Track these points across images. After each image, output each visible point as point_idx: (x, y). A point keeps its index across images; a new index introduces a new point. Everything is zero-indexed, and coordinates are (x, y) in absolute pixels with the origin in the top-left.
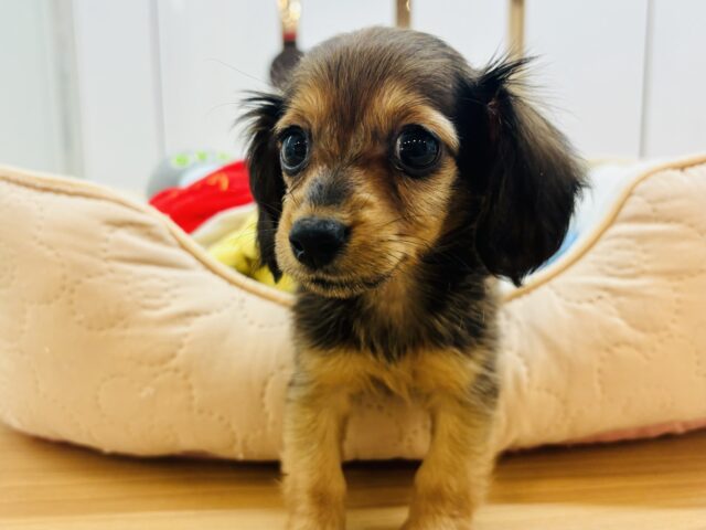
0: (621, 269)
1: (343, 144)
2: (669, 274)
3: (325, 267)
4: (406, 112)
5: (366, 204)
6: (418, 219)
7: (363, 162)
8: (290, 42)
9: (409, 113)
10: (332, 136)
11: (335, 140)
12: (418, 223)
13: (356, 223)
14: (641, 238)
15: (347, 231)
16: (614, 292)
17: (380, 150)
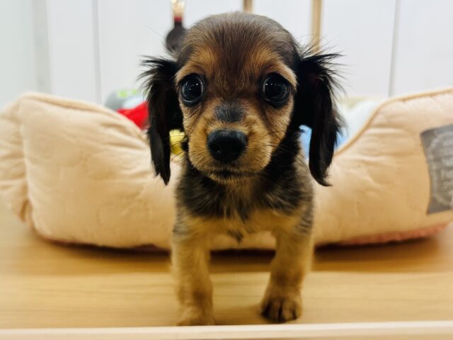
0: (370, 151)
2: (396, 155)
4: (270, 64)
5: (255, 122)
6: (277, 133)
8: (178, 22)
9: (271, 65)
10: (223, 79)
11: (225, 82)
12: (276, 136)
13: (252, 133)
14: (382, 136)
15: (247, 138)
16: (367, 163)
17: (254, 88)
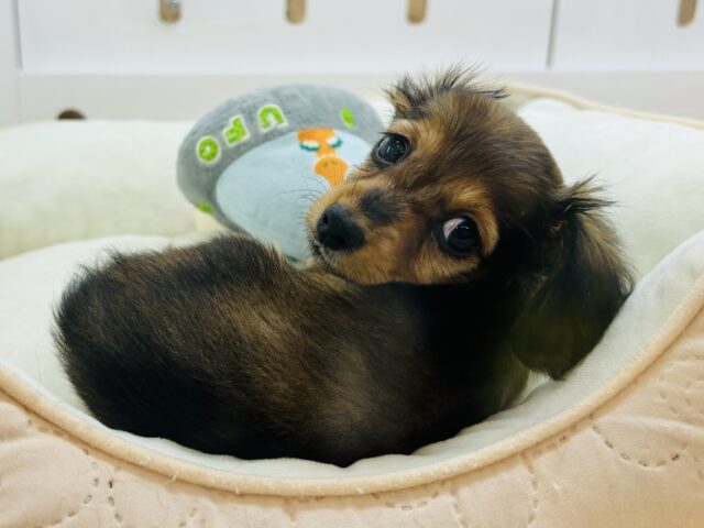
1: (418, 184)
3: (328, 249)
7: (418, 208)
